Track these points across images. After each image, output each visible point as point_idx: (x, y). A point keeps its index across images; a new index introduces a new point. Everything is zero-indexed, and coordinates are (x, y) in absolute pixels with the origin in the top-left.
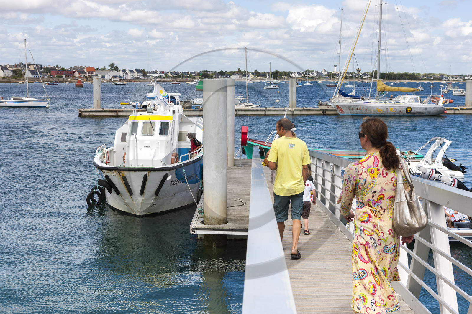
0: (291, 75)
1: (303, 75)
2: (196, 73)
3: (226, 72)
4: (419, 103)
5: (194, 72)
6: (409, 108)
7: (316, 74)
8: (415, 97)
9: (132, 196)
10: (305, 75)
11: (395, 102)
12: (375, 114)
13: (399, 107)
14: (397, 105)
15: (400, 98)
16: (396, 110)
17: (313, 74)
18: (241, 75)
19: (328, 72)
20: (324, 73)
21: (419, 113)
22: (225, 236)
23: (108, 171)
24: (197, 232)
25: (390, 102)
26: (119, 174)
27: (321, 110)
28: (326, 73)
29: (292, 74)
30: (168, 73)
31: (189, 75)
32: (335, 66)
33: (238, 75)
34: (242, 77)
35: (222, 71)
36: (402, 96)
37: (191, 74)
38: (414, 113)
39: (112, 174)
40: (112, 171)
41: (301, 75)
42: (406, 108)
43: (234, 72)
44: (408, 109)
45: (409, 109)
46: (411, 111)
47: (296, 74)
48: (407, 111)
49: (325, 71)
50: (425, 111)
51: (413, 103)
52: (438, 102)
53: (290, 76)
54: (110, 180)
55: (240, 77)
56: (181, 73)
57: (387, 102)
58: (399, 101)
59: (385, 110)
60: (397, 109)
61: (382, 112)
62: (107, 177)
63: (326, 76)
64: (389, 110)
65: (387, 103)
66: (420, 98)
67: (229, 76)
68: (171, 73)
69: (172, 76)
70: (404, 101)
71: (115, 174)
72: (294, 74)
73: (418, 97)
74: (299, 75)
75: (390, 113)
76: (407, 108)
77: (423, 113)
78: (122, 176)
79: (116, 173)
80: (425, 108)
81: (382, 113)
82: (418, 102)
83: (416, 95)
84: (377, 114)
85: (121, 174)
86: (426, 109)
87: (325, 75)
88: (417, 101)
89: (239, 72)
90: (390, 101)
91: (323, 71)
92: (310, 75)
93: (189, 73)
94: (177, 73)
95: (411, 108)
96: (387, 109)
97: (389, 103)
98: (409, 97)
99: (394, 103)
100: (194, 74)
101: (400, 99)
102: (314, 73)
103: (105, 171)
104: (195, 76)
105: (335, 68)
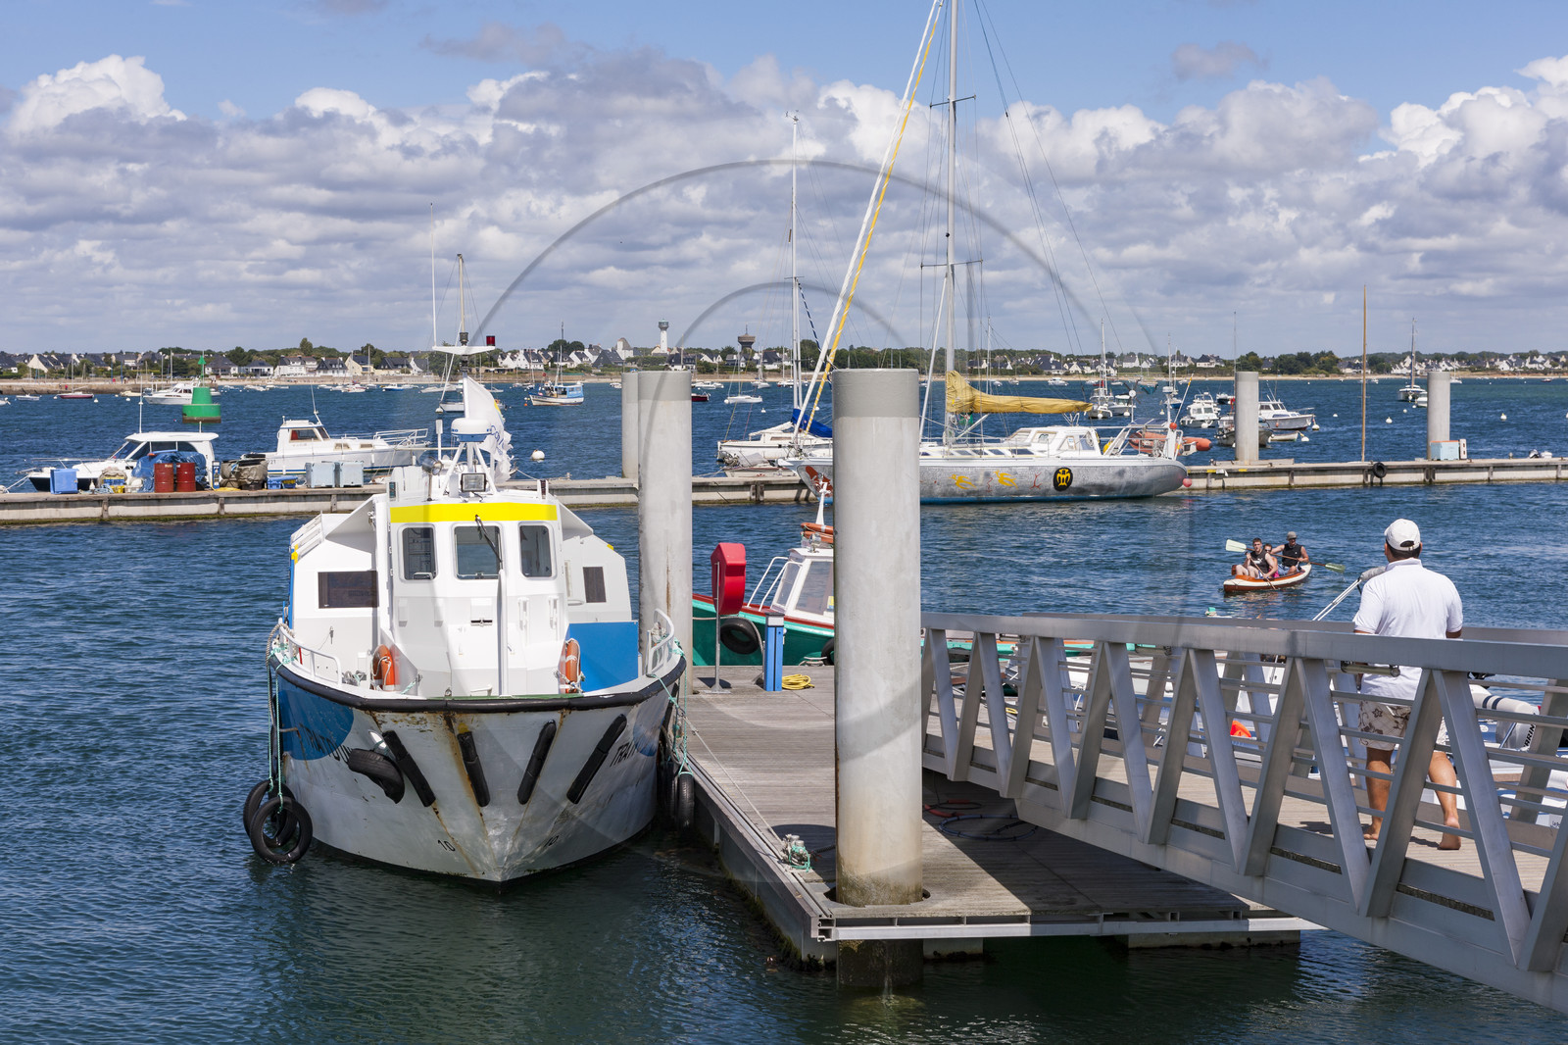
0: (499, 360)
1: (545, 361)
2: (140, 358)
3: (253, 352)
4: (1097, 452)
5: (134, 356)
6: (1064, 473)
7: (593, 358)
8: (1082, 430)
9: (485, 810)
10: (552, 361)
11: (1014, 451)
12: (944, 495)
13: (1031, 467)
14: (1022, 462)
15: (1029, 437)
16: (1018, 480)
17: (581, 356)
18: (313, 365)
19: (636, 350)
20: (624, 354)
21: (1100, 488)
22: (918, 944)
23: (399, 716)
24: (837, 933)
25: (997, 452)
26: (449, 724)
27: (746, 486)
28: (630, 354)
29: (503, 358)
30: (29, 357)
31: (114, 366)
32: (663, 327)
33: (303, 363)
34: (318, 369)
35: (239, 350)
36: (1034, 430)
37: (118, 363)
38: (1081, 490)
39: (417, 727)
40: (418, 715)
41: (540, 361)
42: (1053, 471)
43: (287, 352)
44: (1062, 476)
45: (1065, 476)
46: (1070, 481)
47: (521, 356)
48: (1056, 482)
49: (626, 347)
50: (1117, 481)
51: (1075, 454)
52: (1161, 448)
53: (496, 365)
54: (403, 748)
55: (310, 371)
56: (79, 356)
57: (985, 450)
58: (1028, 448)
59: (980, 482)
60: (1021, 477)
61: (970, 488)
62: (391, 737)
63: (629, 365)
64: (996, 479)
65: (985, 454)
66: (1100, 433)
67: (266, 369)
68: (41, 357)
69: (46, 370)
70: (1043, 447)
71: (429, 727)
72: (513, 358)
73: (1092, 430)
74: (529, 361)
75: (999, 490)
76: (1057, 472)
77: (1111, 488)
78: (457, 733)
79: (434, 723)
80: (1117, 470)
81: (969, 493)
82: (1093, 449)
83: (1082, 423)
84: (954, 494)
85: (454, 725)
86: (1121, 473)
87: (629, 360)
88: (1089, 447)
89: (306, 351)
90: (994, 446)
91: (620, 345)
92: (570, 360)
93: (113, 358)
94: (64, 358)
95: (1070, 471)
96: (987, 475)
97: (992, 455)
98: (1061, 431)
99: (1009, 454)
100: (130, 363)
101: (1028, 441)
102: (586, 352)
103: (389, 716)
104: (135, 368)
105: (664, 335)
